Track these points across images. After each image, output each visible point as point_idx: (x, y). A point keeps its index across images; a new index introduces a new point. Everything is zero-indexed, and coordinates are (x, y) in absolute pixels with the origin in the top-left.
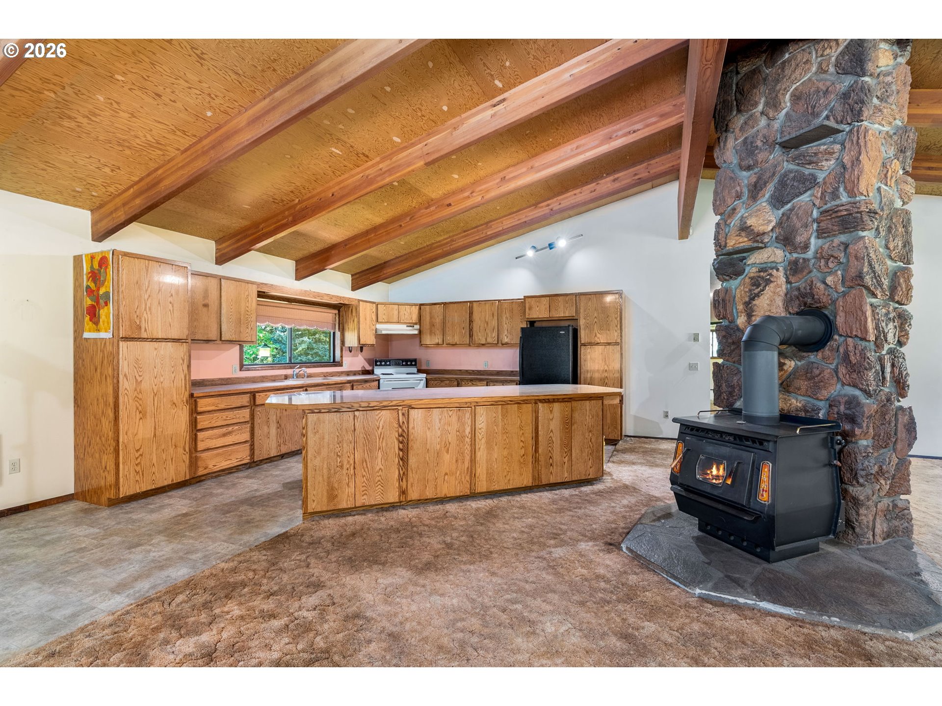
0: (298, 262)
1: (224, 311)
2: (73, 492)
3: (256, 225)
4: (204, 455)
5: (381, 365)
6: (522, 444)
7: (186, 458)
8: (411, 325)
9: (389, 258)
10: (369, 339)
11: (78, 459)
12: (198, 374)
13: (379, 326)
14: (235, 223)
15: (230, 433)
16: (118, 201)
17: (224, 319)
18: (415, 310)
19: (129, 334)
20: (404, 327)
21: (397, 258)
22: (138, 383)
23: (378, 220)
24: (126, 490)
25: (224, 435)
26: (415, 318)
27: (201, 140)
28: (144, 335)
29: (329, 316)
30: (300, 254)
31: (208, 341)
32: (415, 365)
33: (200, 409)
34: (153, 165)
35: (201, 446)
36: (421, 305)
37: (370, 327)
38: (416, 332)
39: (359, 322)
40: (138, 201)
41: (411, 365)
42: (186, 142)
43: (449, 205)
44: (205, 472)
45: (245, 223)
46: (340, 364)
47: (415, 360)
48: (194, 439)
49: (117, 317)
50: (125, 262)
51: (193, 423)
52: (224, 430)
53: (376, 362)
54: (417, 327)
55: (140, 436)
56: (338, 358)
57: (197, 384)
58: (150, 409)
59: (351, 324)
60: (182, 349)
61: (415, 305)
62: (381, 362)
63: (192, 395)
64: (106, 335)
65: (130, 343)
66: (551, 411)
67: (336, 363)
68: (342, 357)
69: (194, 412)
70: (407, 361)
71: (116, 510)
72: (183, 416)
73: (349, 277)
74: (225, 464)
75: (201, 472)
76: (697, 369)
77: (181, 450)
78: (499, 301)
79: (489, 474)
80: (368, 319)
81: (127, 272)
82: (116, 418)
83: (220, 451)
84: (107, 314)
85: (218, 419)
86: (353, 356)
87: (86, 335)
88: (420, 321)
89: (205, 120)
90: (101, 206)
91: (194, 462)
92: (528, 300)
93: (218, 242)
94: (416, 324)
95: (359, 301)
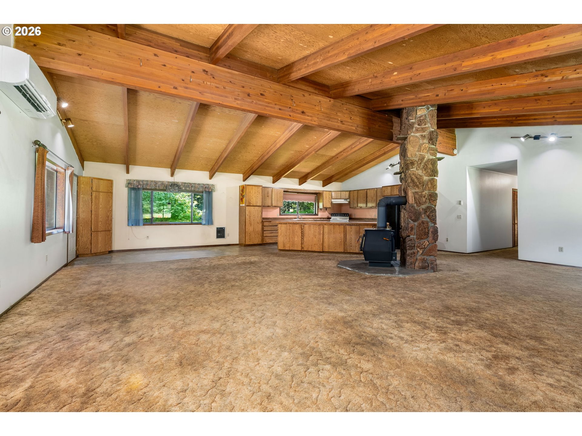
0: (300, 179)
1: (273, 198)
2: (238, 243)
3: (280, 172)
4: (265, 238)
5: (334, 216)
6: (340, 238)
7: (261, 238)
8: (346, 199)
9: (333, 174)
10: (329, 205)
11: (239, 235)
12: (264, 216)
13: (333, 200)
14: (276, 172)
15: (273, 233)
16: (247, 172)
17: (273, 200)
18: (347, 193)
19: (248, 205)
20: (343, 200)
21: (336, 174)
22: (250, 217)
23: (319, 164)
24: (247, 243)
25: (271, 233)
26: (347, 196)
27: (260, 157)
28: (251, 205)
29: (313, 197)
30: (299, 177)
31: (268, 206)
32: (348, 216)
33: (264, 225)
34: (252, 164)
35: (265, 235)
36: (350, 191)
37: (328, 201)
38: (347, 202)
39: (323, 199)
40: (250, 172)
41: (346, 216)
42: (257, 158)
43: (338, 158)
44: (266, 242)
45: (279, 171)
46: (317, 215)
47: (348, 214)
48: (263, 233)
49: (246, 200)
50: (248, 187)
51: (263, 229)
52: (271, 232)
53: (332, 214)
54: (348, 200)
55: (250, 230)
56: (317, 213)
57: (263, 219)
58: (252, 224)
59: (321, 200)
60: (260, 208)
61: (348, 191)
62: (334, 214)
63: (262, 221)
64: (244, 205)
65: (248, 207)
66: (351, 228)
67: (316, 215)
68: (318, 212)
69: (263, 226)
70: (344, 214)
71: (245, 247)
72: (260, 226)
73: (321, 182)
74: (271, 242)
75: (264, 242)
76: (461, 218)
77: (259, 235)
78: (377, 188)
79: (329, 246)
80: (327, 197)
81: (248, 189)
82: (245, 225)
83: (270, 237)
84: (244, 200)
85: (269, 228)
86: (323, 212)
87: (241, 205)
88: (349, 198)
89: (259, 154)
90: (244, 173)
91: (263, 239)
92: (383, 188)
93: (273, 177)
94: (348, 199)
95: (323, 191)
